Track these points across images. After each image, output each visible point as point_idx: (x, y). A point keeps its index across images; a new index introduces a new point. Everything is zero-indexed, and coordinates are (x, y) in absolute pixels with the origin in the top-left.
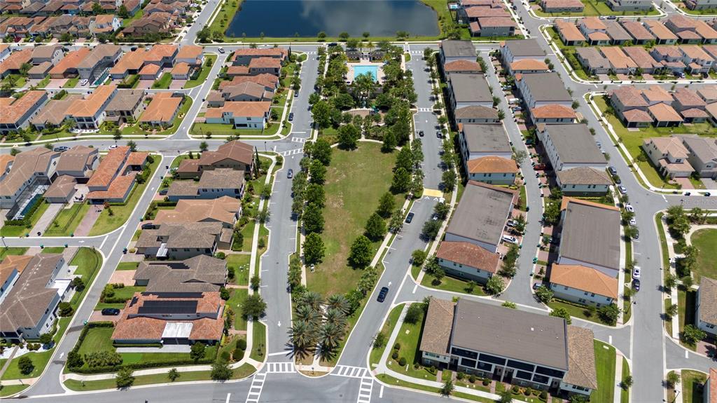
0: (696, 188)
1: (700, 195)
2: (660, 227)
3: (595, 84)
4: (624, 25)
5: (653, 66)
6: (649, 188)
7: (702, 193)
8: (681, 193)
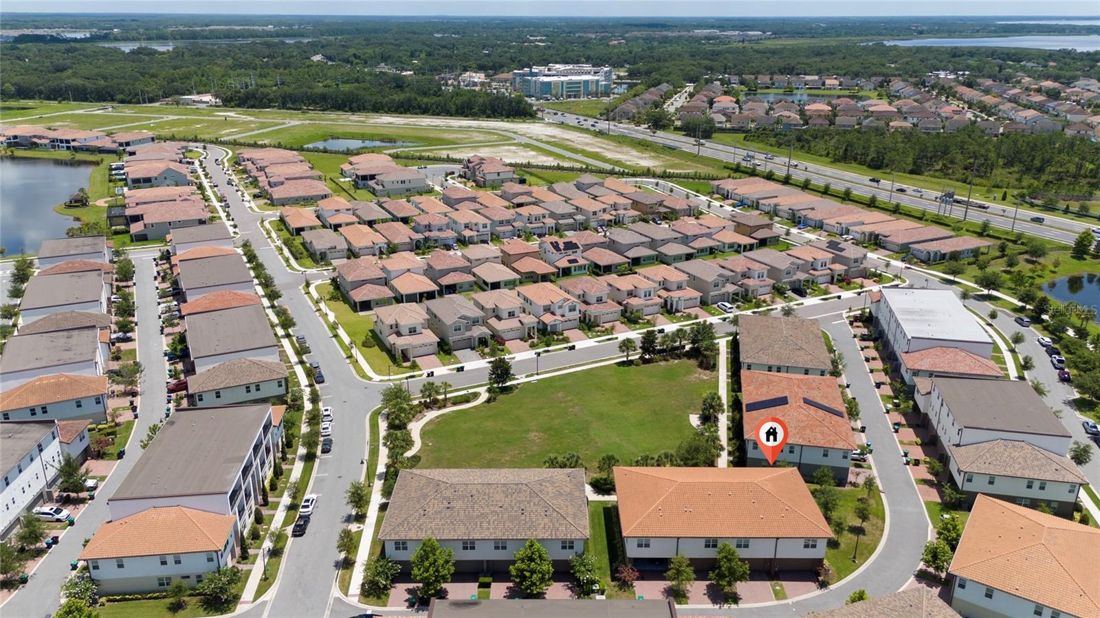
0: (444, 365)
1: (450, 372)
2: (374, 427)
3: (325, 272)
4: (383, 205)
5: (411, 239)
6: (370, 379)
7: (453, 369)
8: (421, 375)
